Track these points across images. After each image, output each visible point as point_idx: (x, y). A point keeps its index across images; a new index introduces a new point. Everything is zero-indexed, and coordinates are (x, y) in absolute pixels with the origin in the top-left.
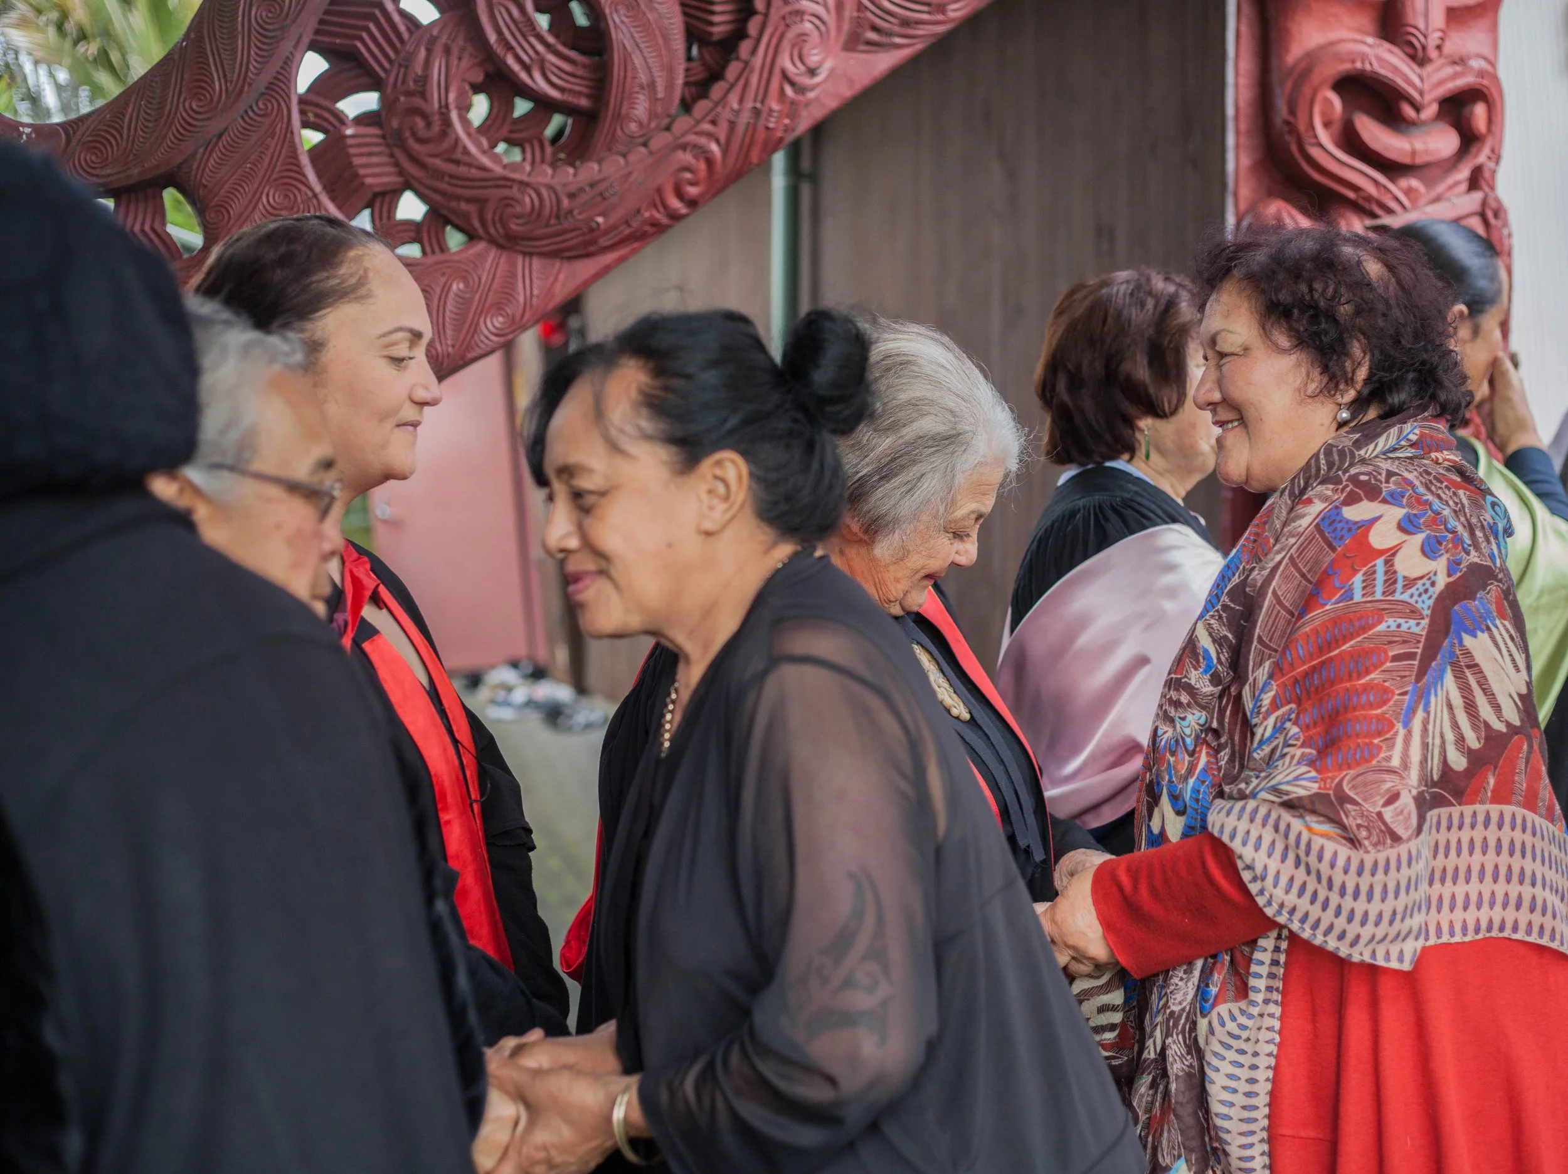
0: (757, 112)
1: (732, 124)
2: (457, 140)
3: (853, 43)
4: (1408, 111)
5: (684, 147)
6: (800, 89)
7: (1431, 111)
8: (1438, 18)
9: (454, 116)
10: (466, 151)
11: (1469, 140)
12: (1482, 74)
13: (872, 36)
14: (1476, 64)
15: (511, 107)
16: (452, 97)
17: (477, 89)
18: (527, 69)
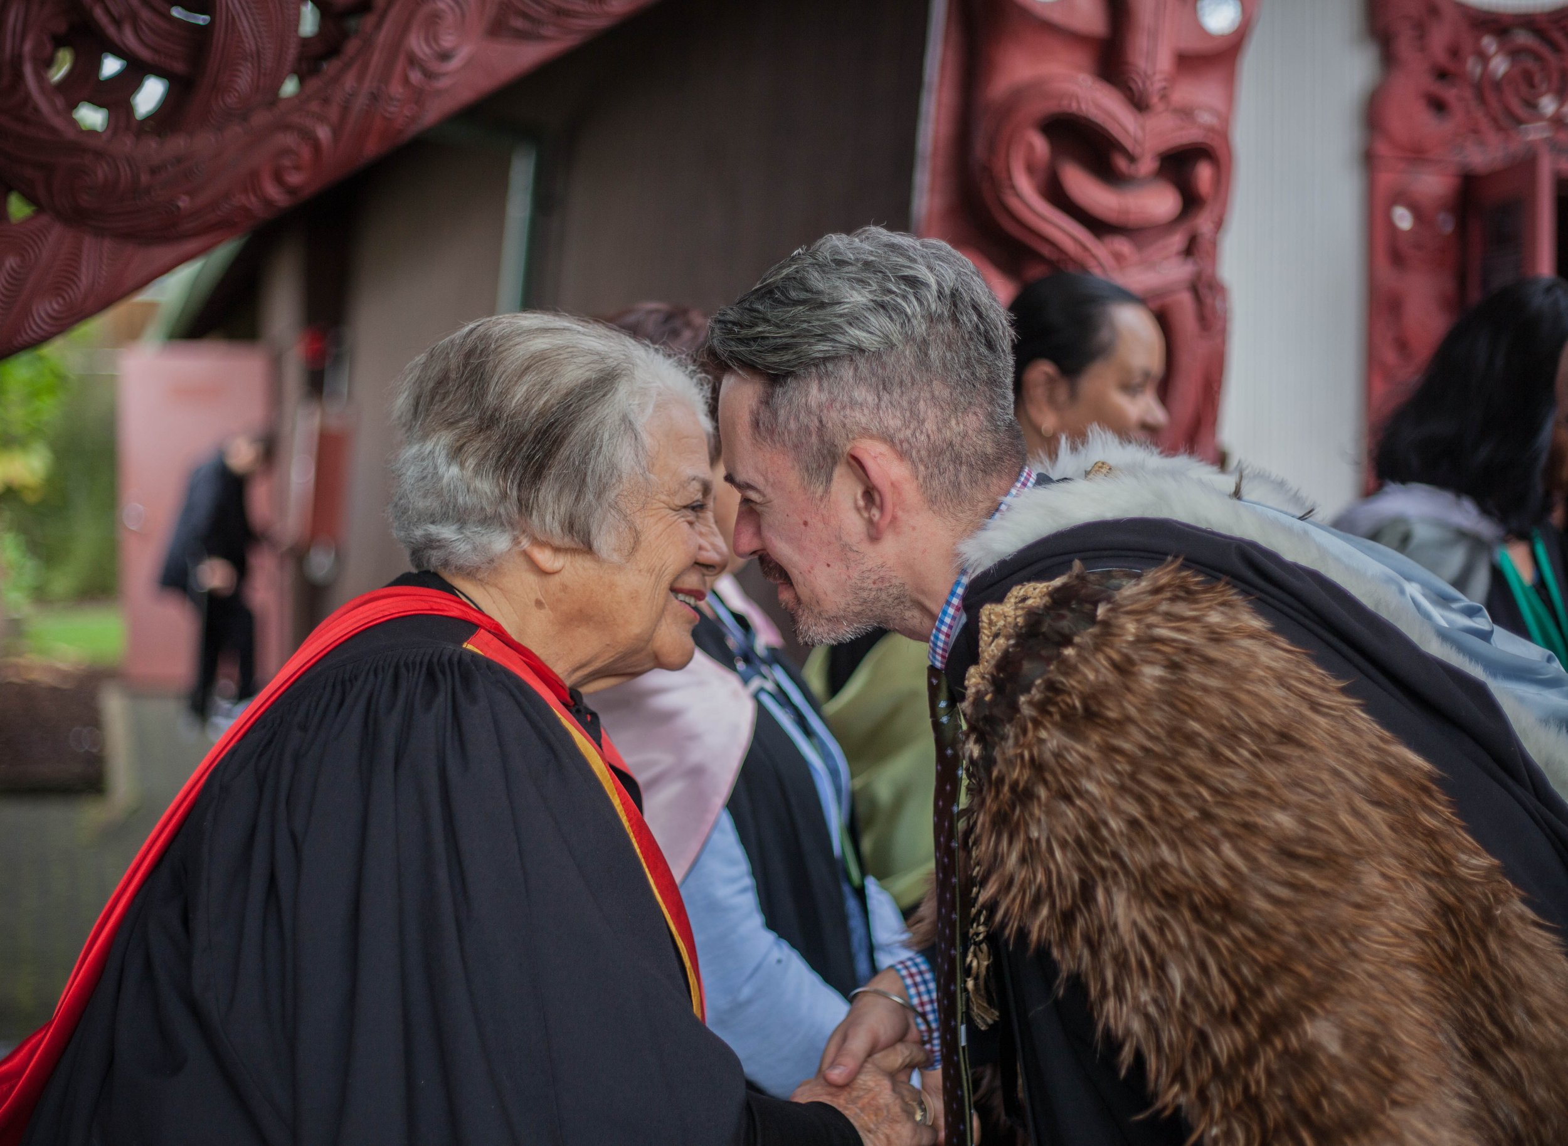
0: (374, 97)
1: (345, 109)
2: (28, 97)
3: (497, 29)
4: (1121, 163)
5: (287, 127)
6: (429, 75)
7: (1147, 165)
8: (1164, 62)
9: (28, 70)
10: (36, 109)
11: (1191, 201)
12: (1211, 129)
13: (518, 23)
14: (1206, 118)
15: (98, 66)
16: (28, 47)
17: (59, 42)
18: (118, 23)
